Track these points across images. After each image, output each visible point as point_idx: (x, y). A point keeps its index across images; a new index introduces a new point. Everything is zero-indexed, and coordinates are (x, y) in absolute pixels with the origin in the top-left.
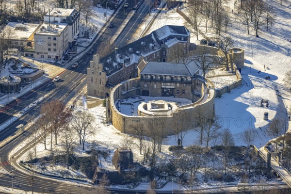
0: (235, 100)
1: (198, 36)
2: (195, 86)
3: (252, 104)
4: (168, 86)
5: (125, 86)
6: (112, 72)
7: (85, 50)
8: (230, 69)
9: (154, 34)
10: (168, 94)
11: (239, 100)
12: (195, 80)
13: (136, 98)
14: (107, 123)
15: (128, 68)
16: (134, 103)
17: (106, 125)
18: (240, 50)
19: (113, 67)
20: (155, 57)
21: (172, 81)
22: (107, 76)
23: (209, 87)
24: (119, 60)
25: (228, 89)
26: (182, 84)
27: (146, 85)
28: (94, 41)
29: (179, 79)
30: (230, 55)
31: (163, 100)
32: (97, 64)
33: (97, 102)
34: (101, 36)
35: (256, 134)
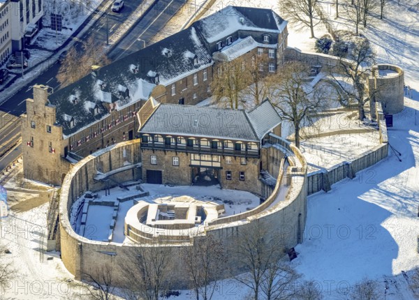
0: (362, 198)
1: (314, 28)
2: (268, 164)
3: (398, 209)
4: (207, 161)
5: (105, 160)
6: (80, 125)
7: (49, 58)
8: (369, 117)
9: (196, 29)
10: (207, 178)
11: (372, 197)
12: (268, 149)
13: (130, 188)
14: (49, 251)
15: (122, 112)
16: (120, 201)
17: (46, 256)
18: (394, 70)
19: (83, 113)
20: (195, 84)
21: (213, 149)
22: (67, 134)
23: (294, 170)
24: (100, 95)
25: (348, 171)
26: (238, 159)
27: (154, 159)
28: (75, 35)
29: (231, 145)
30: (371, 82)
31: (192, 195)
32: (42, 106)
33: (41, 195)
34: (97, 21)
35: (392, 289)
